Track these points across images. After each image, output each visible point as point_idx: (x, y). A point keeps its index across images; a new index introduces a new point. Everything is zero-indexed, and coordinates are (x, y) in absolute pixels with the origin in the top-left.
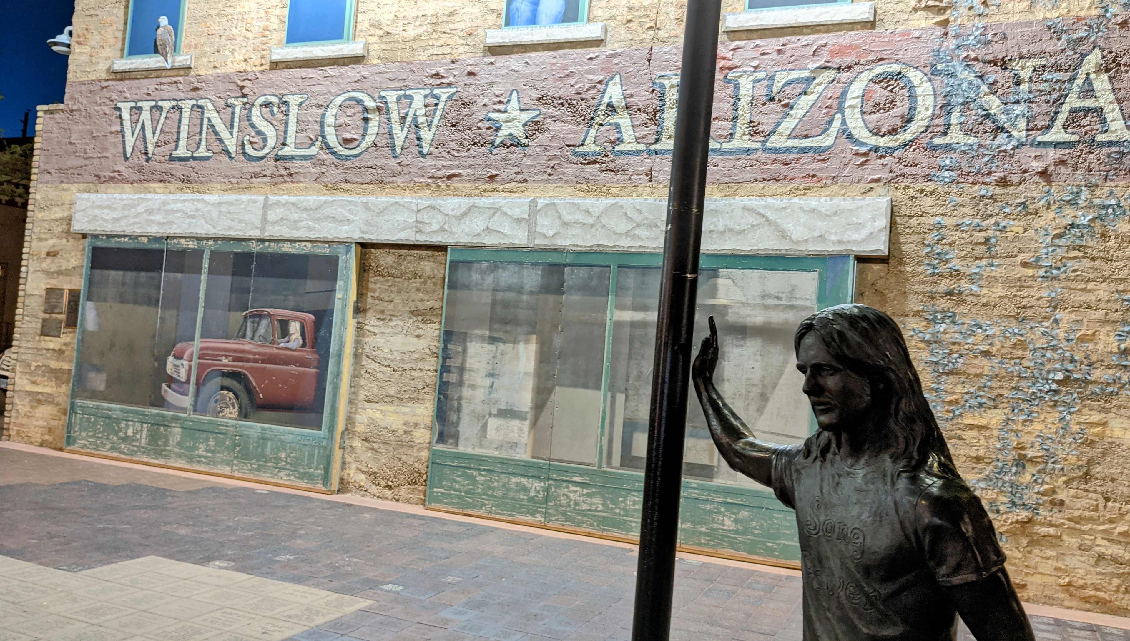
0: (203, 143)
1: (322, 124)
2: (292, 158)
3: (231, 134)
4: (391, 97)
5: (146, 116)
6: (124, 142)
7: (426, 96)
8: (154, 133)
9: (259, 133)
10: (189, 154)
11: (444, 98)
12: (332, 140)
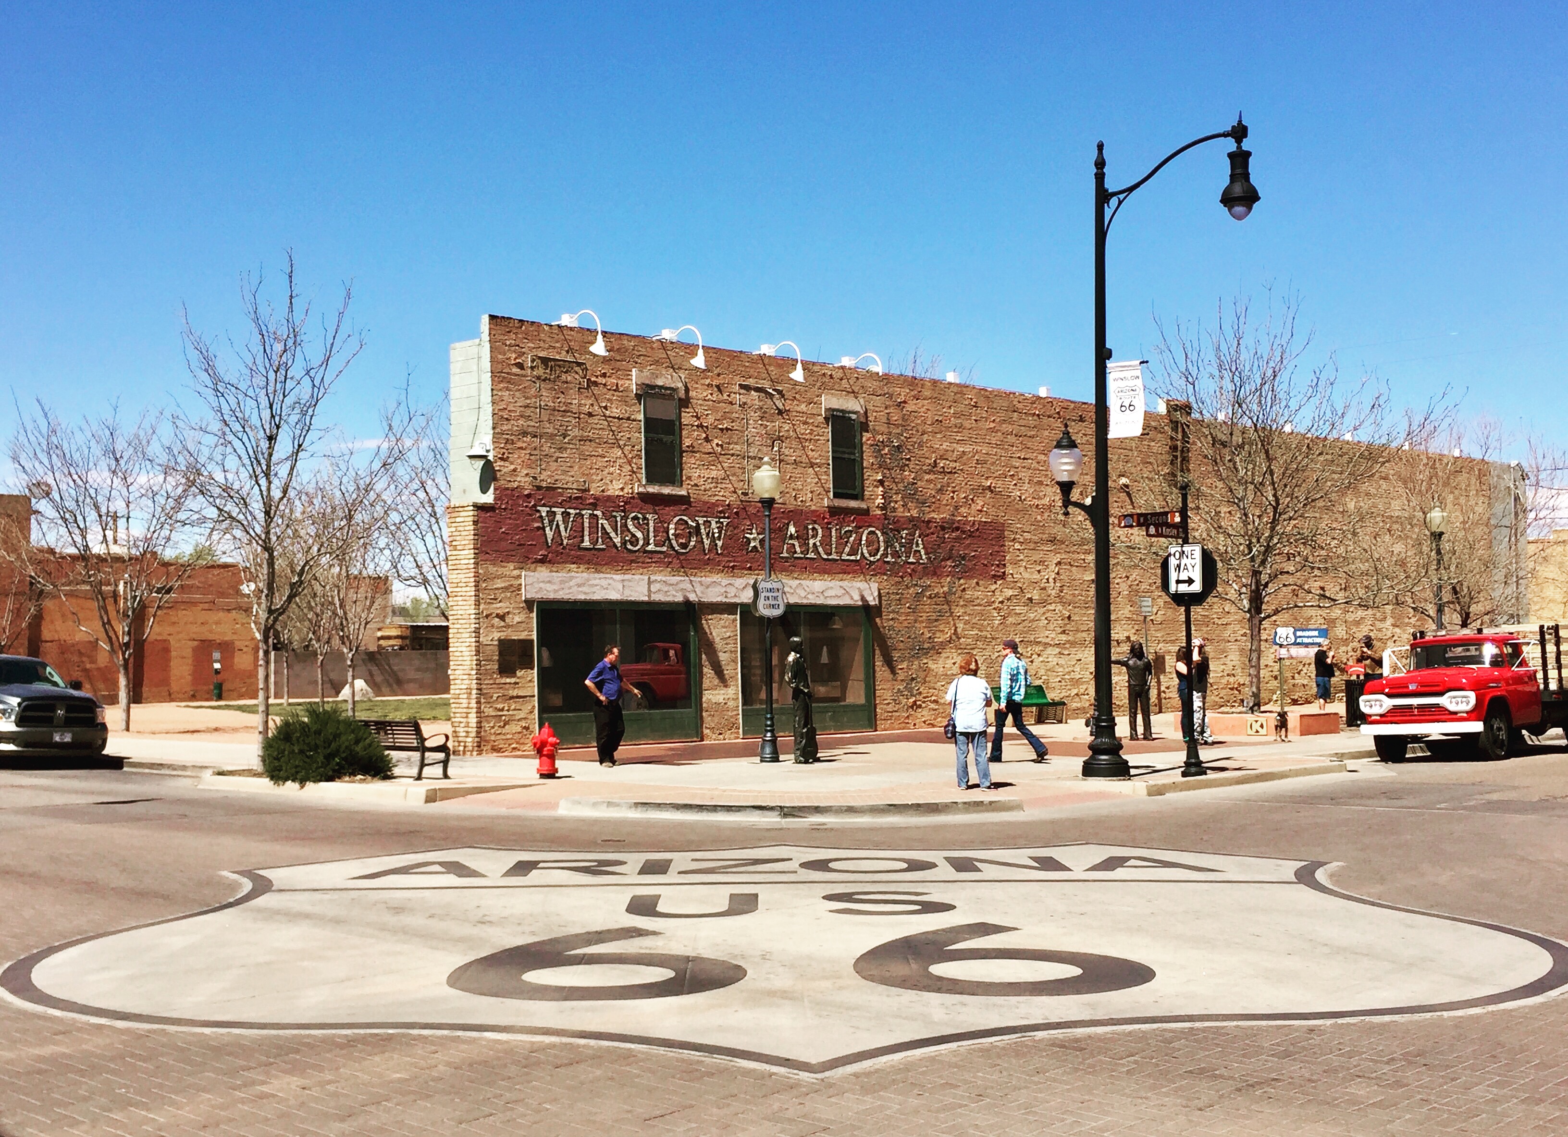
0: (600, 540)
1: (668, 533)
2: (655, 552)
3: (617, 534)
4: (701, 521)
5: (559, 517)
6: (545, 535)
7: (717, 522)
8: (566, 530)
9: (633, 535)
10: (592, 547)
11: (725, 524)
12: (674, 542)
